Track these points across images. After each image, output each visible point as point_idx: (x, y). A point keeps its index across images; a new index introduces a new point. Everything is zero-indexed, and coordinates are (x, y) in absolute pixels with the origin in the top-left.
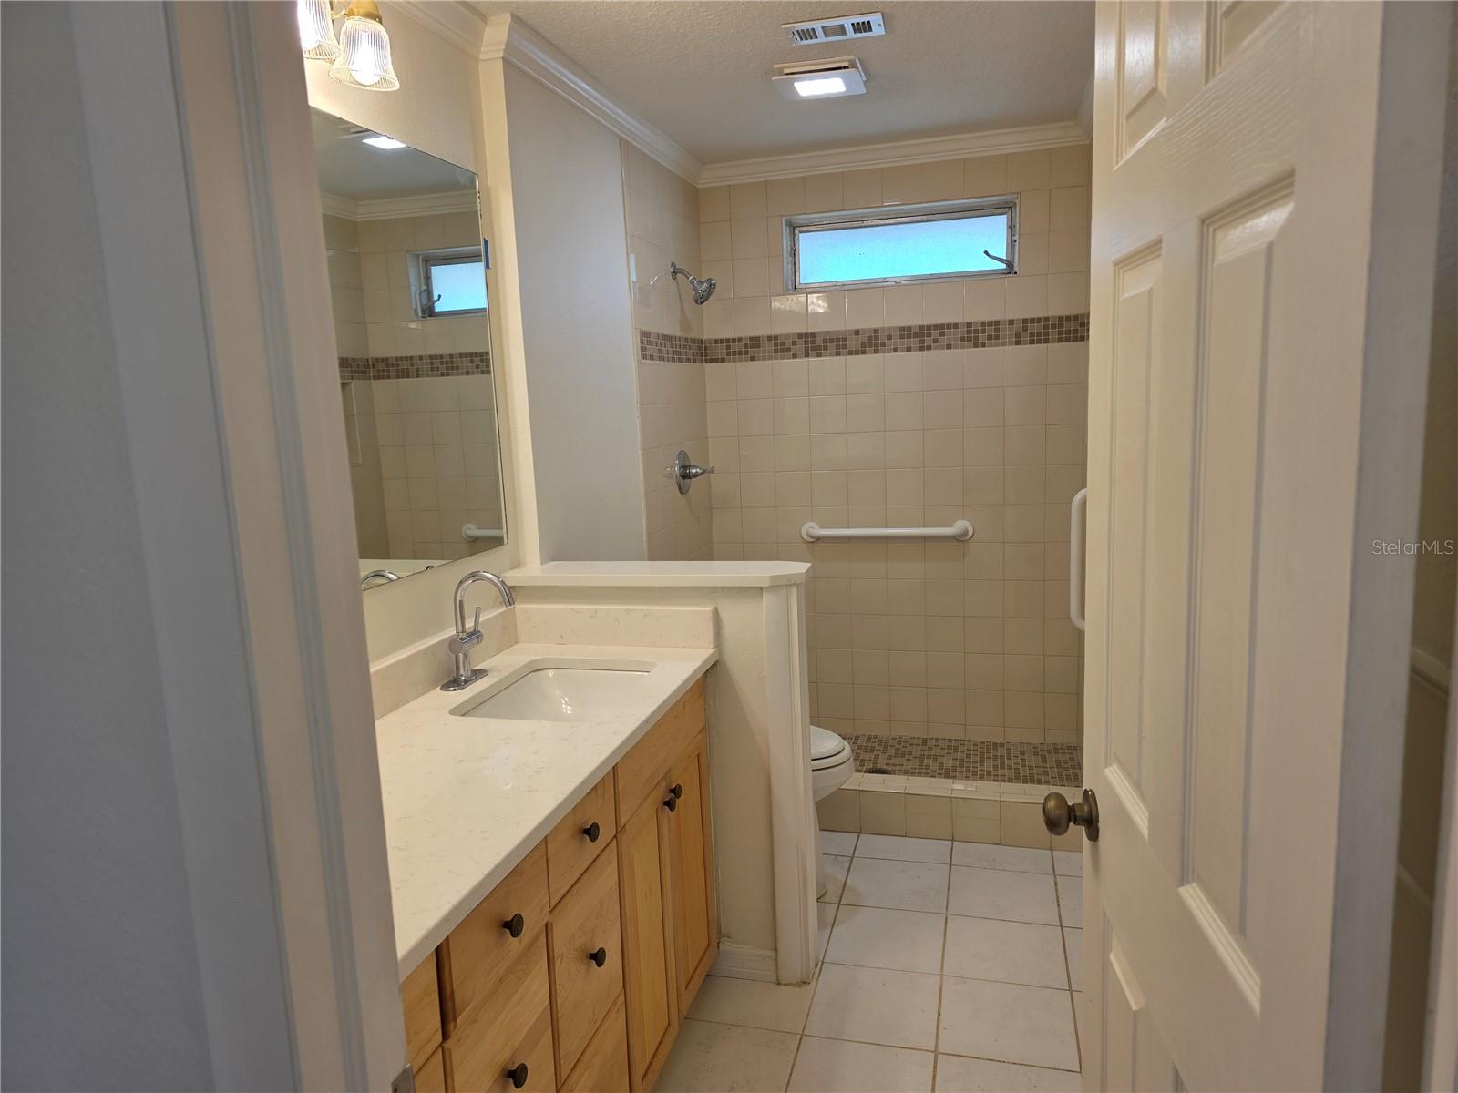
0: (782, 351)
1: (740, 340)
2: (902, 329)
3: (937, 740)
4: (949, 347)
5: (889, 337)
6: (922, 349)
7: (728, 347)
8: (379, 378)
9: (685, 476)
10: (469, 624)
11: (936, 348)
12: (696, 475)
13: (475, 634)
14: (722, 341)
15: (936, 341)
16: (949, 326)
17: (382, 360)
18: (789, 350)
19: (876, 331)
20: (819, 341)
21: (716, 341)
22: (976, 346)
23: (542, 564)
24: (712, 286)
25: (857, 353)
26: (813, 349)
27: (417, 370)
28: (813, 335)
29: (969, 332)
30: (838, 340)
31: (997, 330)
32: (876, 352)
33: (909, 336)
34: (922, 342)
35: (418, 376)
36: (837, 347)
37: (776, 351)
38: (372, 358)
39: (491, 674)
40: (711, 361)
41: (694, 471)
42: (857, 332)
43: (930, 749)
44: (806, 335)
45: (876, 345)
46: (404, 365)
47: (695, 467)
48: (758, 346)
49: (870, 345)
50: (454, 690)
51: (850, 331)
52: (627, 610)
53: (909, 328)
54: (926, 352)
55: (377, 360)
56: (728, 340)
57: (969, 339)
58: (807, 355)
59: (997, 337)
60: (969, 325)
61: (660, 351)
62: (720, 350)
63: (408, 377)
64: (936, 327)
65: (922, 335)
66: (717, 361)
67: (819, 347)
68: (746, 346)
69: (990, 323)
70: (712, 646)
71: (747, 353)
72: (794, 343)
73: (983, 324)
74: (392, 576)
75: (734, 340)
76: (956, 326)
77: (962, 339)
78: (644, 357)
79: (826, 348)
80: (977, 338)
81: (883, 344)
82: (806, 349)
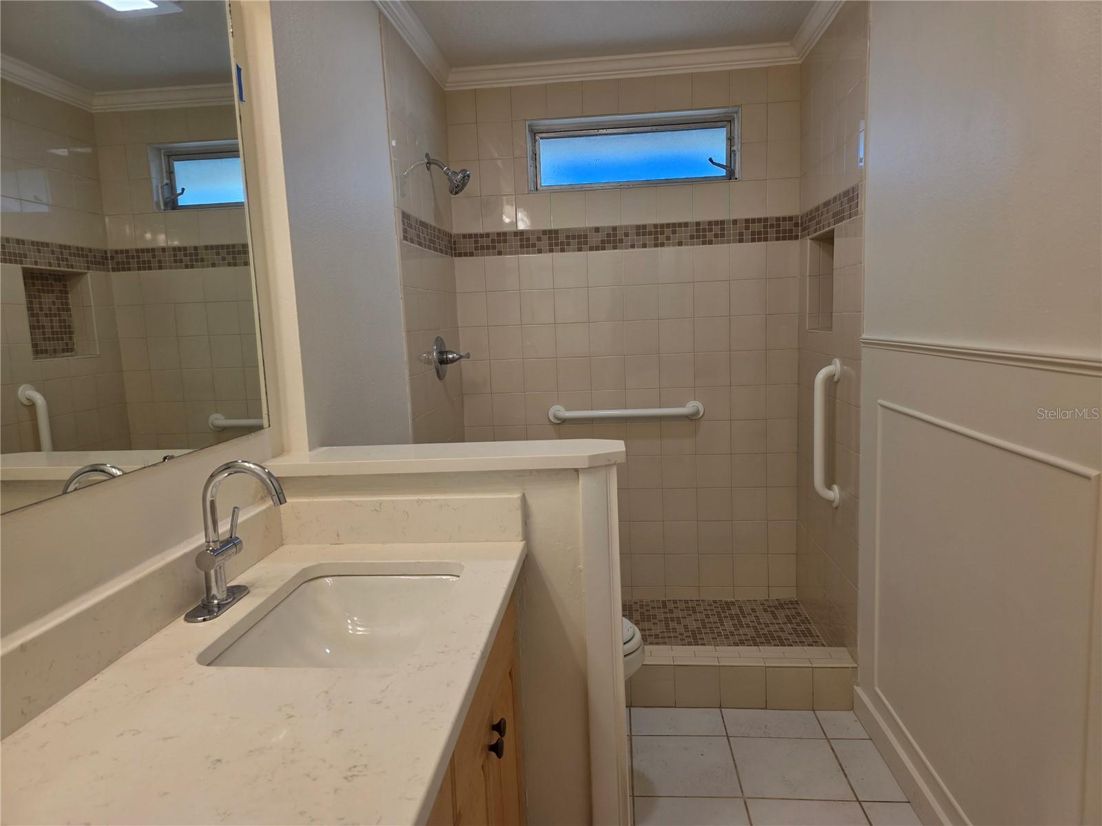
0: (528, 246)
1: (488, 235)
2: (638, 227)
3: (675, 602)
4: (680, 244)
5: (627, 235)
6: (656, 245)
7: (476, 242)
8: (119, 270)
9: (443, 362)
10: (224, 528)
11: (669, 245)
12: (453, 361)
13: (231, 543)
14: (470, 236)
15: (668, 238)
16: (680, 225)
17: (122, 252)
18: (534, 245)
19: (614, 229)
20: (562, 238)
21: (464, 236)
22: (704, 243)
23: (310, 450)
24: (466, 178)
25: (597, 249)
26: (557, 245)
27: (160, 261)
28: (556, 232)
29: (698, 231)
30: (579, 237)
31: (723, 229)
32: (615, 248)
33: (644, 234)
34: (656, 239)
35: (160, 268)
36: (579, 243)
37: (522, 246)
38: (111, 251)
39: (253, 591)
40: (460, 255)
41: (450, 356)
42: (597, 230)
43: (671, 611)
44: (550, 232)
45: (615, 241)
46: (146, 257)
47: (452, 352)
48: (505, 241)
49: (609, 242)
50: (204, 620)
51: (590, 229)
52: (418, 501)
53: (644, 227)
54: (659, 249)
55: (116, 252)
56: (476, 235)
57: (698, 237)
58: (551, 251)
59: (723, 235)
60: (698, 224)
61: (418, 236)
62: (469, 245)
63: (150, 268)
64: (668, 225)
65: (656, 233)
66: (466, 255)
67: (562, 243)
68: (493, 241)
69: (717, 223)
70: (520, 538)
71: (494, 248)
72: (539, 239)
73: (710, 223)
74: (114, 471)
75: (482, 236)
76: (686, 225)
77: (692, 237)
78: (405, 238)
79: (568, 244)
80: (705, 236)
81: (621, 241)
82: (550, 245)
